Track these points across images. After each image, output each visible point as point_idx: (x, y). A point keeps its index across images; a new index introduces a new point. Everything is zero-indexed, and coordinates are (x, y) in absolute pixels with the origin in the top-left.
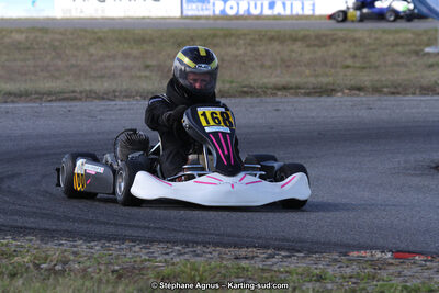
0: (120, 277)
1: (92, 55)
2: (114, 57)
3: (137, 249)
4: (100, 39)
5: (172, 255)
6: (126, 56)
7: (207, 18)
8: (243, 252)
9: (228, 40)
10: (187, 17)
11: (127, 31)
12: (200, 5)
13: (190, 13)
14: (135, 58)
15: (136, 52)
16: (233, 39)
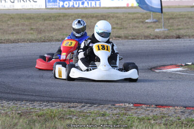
0: (21, 116)
1: (9, 24)
2: (18, 25)
3: (28, 104)
4: (12, 18)
5: (42, 107)
6: (23, 25)
7: (56, 9)
8: (72, 105)
9: (65, 17)
10: (48, 8)
11: (23, 14)
12: (53, 3)
13: (49, 7)
14: (27, 25)
15: (27, 23)
16: (67, 17)
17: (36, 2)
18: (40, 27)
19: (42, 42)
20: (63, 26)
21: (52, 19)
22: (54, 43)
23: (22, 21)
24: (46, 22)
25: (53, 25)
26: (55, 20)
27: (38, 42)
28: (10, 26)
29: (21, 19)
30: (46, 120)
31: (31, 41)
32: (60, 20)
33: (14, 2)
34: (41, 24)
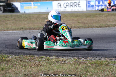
17: (80, 7)
18: (84, 21)
19: (87, 28)
20: (99, 20)
21: (92, 16)
22: (94, 29)
23: (72, 18)
24: (88, 18)
25: (92, 20)
26: (94, 17)
27: (84, 28)
28: (64, 21)
29: (71, 16)
30: (96, 66)
31: (80, 27)
32: (97, 17)
33: (66, 7)
34: (84, 20)
